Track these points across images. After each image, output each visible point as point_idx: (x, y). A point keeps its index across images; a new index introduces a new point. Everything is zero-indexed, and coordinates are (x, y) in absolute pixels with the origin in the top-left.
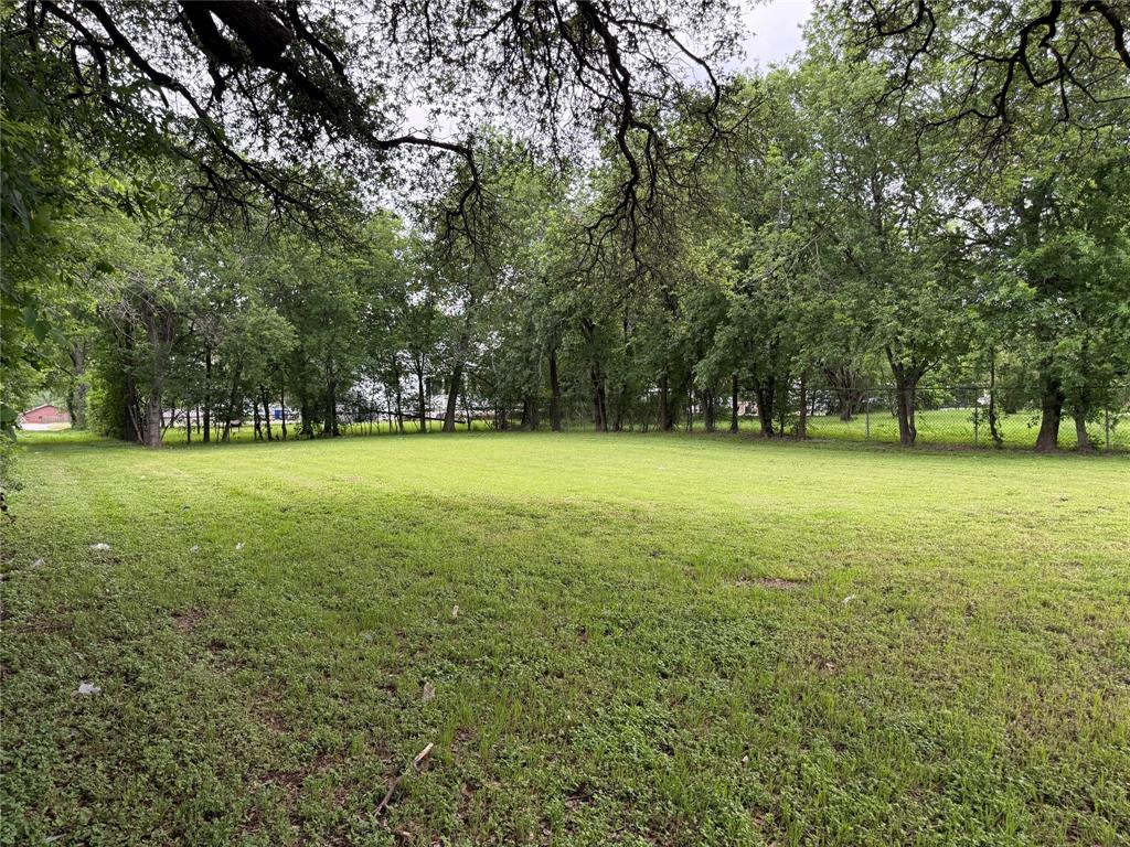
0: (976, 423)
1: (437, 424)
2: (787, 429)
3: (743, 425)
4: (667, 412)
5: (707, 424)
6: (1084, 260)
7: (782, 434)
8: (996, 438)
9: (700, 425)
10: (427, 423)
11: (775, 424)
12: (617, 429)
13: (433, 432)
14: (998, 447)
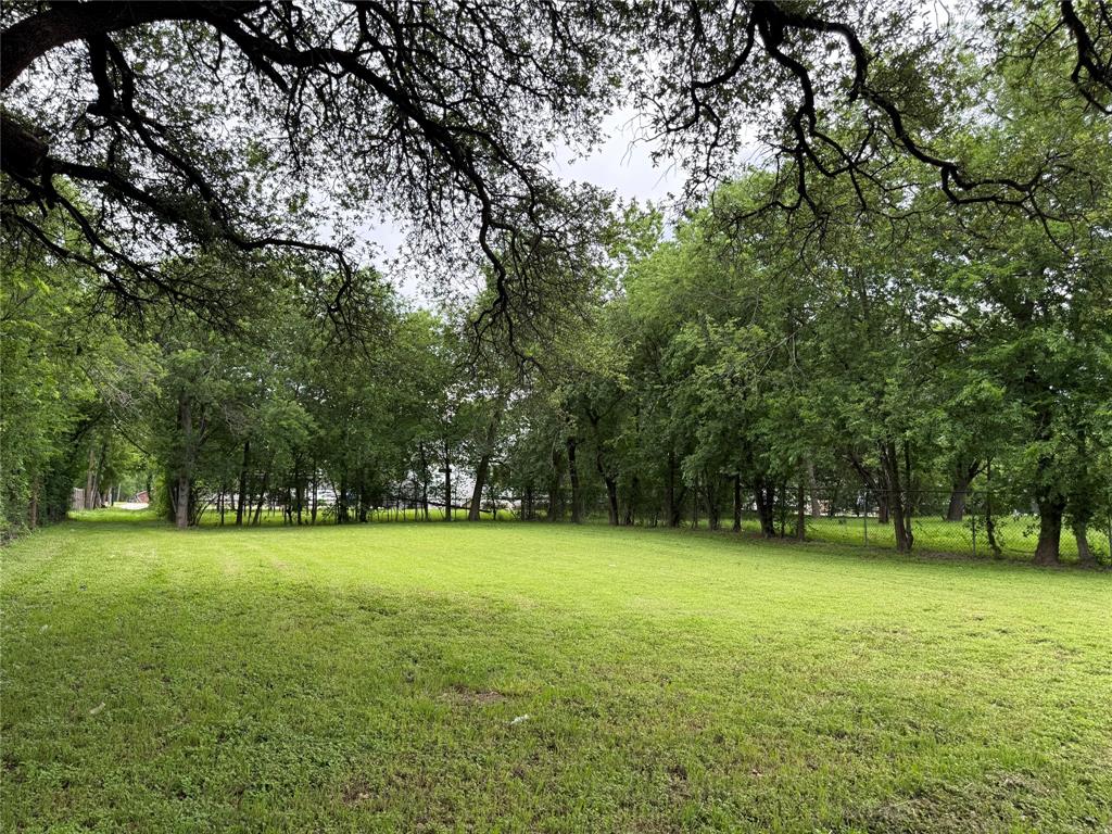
0: (974, 530)
1: (462, 513)
2: (788, 529)
3: (745, 523)
4: (673, 508)
5: (711, 522)
6: (1058, 358)
7: (783, 534)
8: (994, 547)
9: (705, 522)
10: (453, 511)
11: (776, 525)
12: (628, 523)
13: (458, 520)
14: (996, 558)
